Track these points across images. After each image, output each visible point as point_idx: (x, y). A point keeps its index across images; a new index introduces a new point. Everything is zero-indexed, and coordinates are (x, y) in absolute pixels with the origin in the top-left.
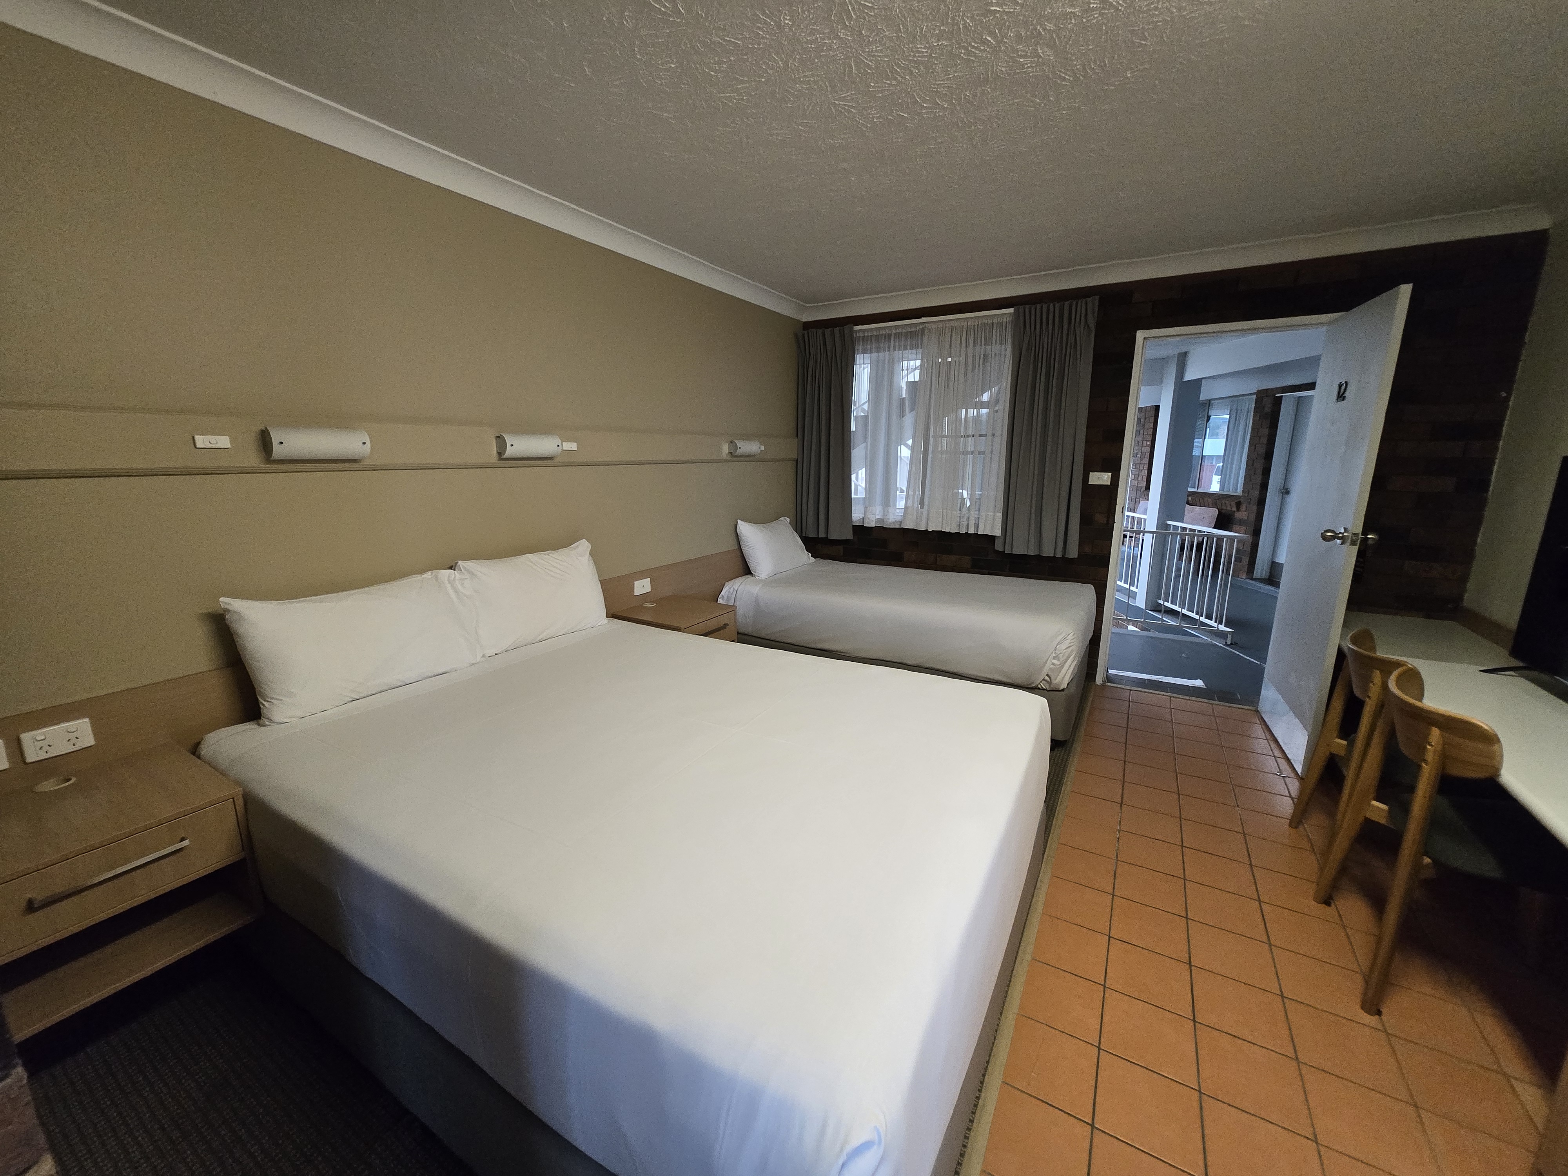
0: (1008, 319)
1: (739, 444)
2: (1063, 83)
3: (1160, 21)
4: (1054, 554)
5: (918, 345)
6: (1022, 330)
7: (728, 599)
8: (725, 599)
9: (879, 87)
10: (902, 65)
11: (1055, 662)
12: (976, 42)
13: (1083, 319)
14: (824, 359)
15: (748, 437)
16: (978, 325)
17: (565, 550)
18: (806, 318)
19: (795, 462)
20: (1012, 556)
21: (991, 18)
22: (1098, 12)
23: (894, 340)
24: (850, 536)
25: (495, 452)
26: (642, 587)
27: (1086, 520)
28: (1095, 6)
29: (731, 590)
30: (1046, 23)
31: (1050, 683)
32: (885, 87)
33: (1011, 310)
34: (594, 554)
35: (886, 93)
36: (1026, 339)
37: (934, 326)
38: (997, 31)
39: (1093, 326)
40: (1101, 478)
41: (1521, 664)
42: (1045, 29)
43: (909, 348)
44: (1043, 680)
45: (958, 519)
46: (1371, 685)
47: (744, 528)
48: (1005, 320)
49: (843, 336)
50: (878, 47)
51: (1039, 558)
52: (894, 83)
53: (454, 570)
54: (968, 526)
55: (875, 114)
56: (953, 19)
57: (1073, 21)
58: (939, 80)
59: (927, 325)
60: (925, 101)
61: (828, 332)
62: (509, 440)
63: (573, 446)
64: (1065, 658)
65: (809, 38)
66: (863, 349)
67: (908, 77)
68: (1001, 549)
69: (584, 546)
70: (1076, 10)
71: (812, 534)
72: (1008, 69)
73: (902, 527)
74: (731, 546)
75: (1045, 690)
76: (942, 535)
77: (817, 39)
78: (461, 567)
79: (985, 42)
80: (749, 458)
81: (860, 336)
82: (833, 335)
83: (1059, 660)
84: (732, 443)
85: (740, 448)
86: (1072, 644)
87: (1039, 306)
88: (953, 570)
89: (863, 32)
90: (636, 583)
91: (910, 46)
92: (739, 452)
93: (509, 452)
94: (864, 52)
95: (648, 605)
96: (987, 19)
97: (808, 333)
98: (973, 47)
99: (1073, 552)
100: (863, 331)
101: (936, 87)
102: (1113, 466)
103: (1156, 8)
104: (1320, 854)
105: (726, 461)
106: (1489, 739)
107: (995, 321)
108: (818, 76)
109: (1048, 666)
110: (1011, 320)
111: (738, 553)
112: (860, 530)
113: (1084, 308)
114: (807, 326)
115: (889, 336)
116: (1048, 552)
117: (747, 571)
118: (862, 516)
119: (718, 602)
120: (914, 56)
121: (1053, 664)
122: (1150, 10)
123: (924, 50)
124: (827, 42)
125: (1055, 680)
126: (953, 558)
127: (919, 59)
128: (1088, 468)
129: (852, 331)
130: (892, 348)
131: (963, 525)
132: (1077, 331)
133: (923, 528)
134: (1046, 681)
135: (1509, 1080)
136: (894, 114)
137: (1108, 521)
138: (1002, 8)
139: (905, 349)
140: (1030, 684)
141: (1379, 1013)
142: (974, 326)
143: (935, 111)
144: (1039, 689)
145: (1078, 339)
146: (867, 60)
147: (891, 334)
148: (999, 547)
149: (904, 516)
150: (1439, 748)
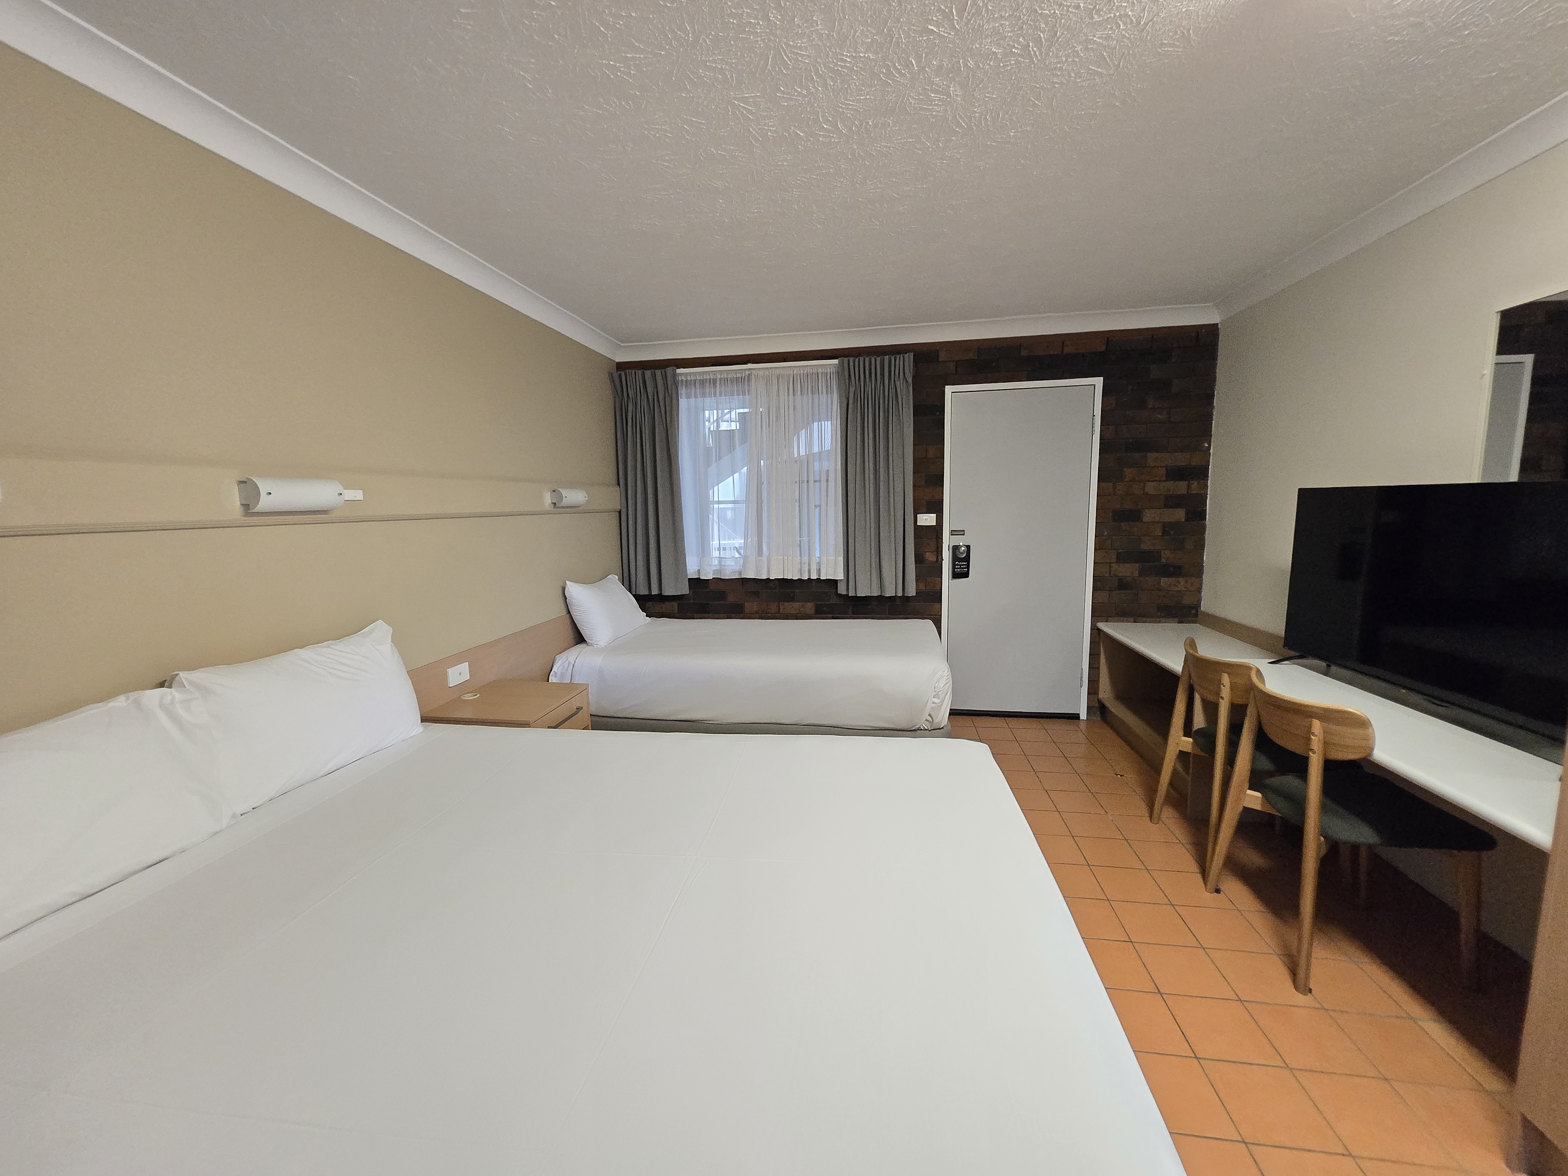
0: (832, 370)
1: (564, 492)
2: (957, 130)
3: (1058, 84)
4: (896, 593)
5: (745, 392)
6: (847, 381)
7: (563, 675)
8: (558, 675)
9: (788, 94)
10: (821, 72)
11: (935, 700)
12: (900, 64)
13: (901, 374)
14: (645, 400)
15: (572, 485)
16: (803, 374)
17: (355, 638)
18: (619, 359)
19: (618, 514)
20: (856, 598)
21: (924, 38)
22: (1015, 58)
23: (720, 387)
24: (685, 590)
25: (238, 503)
26: (458, 674)
27: (919, 559)
28: (1016, 51)
29: (566, 664)
30: (969, 59)
31: (932, 723)
32: (794, 95)
33: (836, 361)
34: (396, 641)
35: (792, 103)
36: (852, 389)
37: (761, 373)
38: (924, 55)
39: (910, 380)
40: (927, 519)
41: (1297, 654)
42: (966, 65)
43: (735, 394)
44: (926, 720)
45: (799, 566)
46: (1222, 686)
47: (575, 591)
48: (829, 370)
49: (665, 377)
50: (804, 43)
51: (881, 598)
52: (805, 92)
53: (170, 687)
54: (809, 571)
55: (772, 126)
56: (890, 30)
57: (991, 63)
58: (850, 100)
59: (754, 372)
60: (827, 121)
61: (648, 373)
62: (263, 486)
63: (358, 495)
64: (944, 695)
65: (734, 11)
66: (686, 394)
67: (820, 89)
68: (844, 593)
69: (381, 631)
70: (1000, 51)
71: (643, 591)
72: (917, 102)
73: (743, 577)
74: (561, 612)
75: (926, 730)
76: (784, 582)
77: (742, 14)
78: (183, 680)
79: (908, 65)
80: (573, 508)
81: (682, 380)
82: (654, 376)
83: (939, 698)
84: (554, 491)
85: (566, 497)
86: (948, 680)
87: (862, 359)
88: (797, 617)
89: (796, 19)
90: (450, 671)
91: (838, 50)
92: (565, 502)
93: (265, 503)
94: (787, 45)
95: (468, 697)
96: (921, 39)
97: (626, 374)
98: (896, 68)
99: (912, 592)
100: (686, 374)
101: (843, 106)
102: (936, 507)
103: (1061, 69)
104: (1187, 844)
105: (548, 513)
106: (1362, 723)
107: (820, 370)
108: (727, 63)
109: (930, 705)
110: (834, 371)
111: (568, 621)
112: (695, 583)
113: (902, 363)
114: (622, 366)
115: (715, 381)
116: (889, 592)
117: (580, 639)
118: (697, 568)
119: (550, 681)
120: (836, 65)
121: (934, 703)
122: (1055, 69)
123: (848, 60)
124: (753, 21)
125: (937, 718)
126: (796, 605)
127: (840, 69)
128: (917, 512)
129: (675, 375)
130: (718, 394)
131: (805, 571)
132: (898, 384)
133: (764, 577)
134: (928, 721)
135: (1416, 1023)
136: (791, 131)
137: (937, 558)
138: (939, 30)
139: (732, 395)
140: (912, 727)
141: (1310, 991)
142: (800, 375)
143: (831, 135)
144: (922, 730)
145: (899, 391)
146: (787, 56)
147: (716, 379)
148: (842, 590)
149: (744, 564)
150: (1321, 737)
